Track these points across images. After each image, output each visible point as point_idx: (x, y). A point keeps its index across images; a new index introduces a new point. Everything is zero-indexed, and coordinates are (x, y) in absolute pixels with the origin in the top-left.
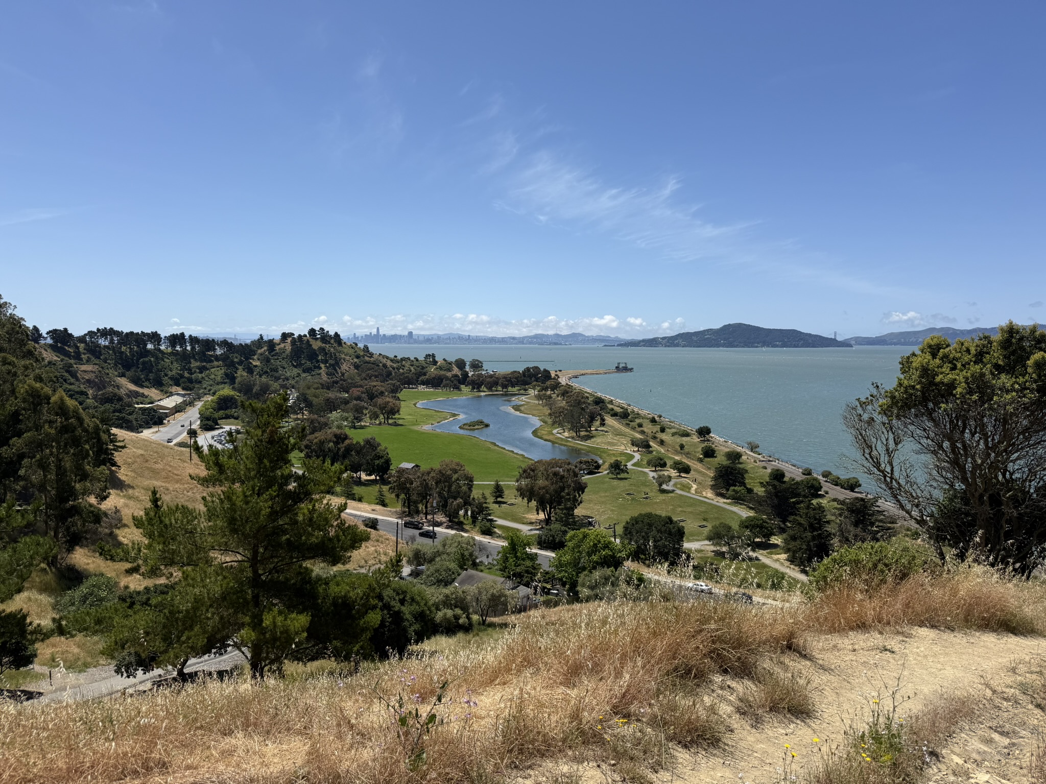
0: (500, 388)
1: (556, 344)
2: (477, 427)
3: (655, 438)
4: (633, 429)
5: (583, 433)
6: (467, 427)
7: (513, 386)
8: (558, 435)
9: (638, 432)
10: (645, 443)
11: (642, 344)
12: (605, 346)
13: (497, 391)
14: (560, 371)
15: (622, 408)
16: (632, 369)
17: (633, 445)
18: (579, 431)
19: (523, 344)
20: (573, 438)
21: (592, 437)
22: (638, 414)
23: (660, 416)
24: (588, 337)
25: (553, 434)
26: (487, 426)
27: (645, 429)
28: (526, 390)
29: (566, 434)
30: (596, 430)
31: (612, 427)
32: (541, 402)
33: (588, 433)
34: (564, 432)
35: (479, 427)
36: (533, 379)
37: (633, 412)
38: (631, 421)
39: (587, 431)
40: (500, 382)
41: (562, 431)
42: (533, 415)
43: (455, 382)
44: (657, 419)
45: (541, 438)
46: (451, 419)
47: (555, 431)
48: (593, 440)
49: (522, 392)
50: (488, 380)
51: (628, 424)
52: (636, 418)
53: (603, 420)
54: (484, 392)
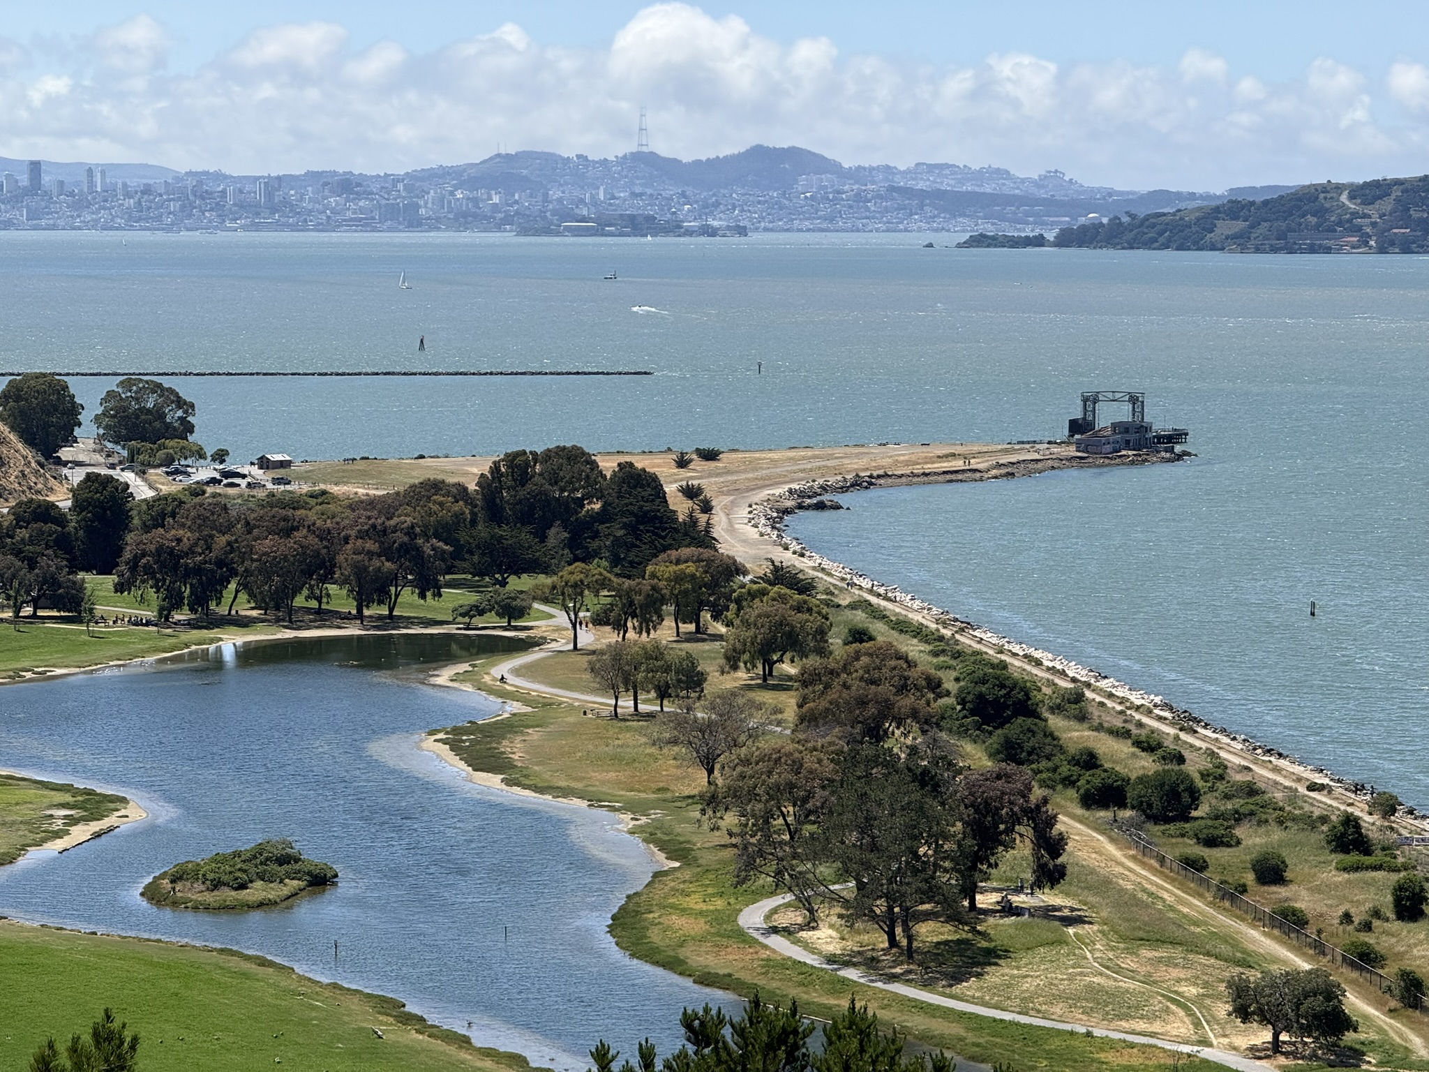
0: (339, 597)
1: (637, 225)
2: (257, 891)
3: (1365, 959)
4: (1231, 894)
5: (930, 932)
6: (195, 892)
7: (427, 585)
8: (779, 944)
9: (1258, 918)
10: (1317, 1003)
11: (1226, 227)
12: (979, 241)
13: (323, 616)
14: (710, 455)
15: (1149, 745)
16: (1177, 436)
17: (1243, 1012)
18: (911, 917)
19: (415, 223)
20: (870, 963)
21: (994, 956)
22: (1251, 790)
23: (1388, 806)
24: (858, 174)
25: (741, 936)
26: (320, 881)
27: (1301, 898)
28: (513, 611)
29: (827, 937)
30: (1009, 910)
31: (1104, 885)
32: (626, 703)
33: (964, 934)
34: (812, 923)
35: (275, 891)
36: (556, 535)
37: (1218, 772)
38: (1211, 842)
39: (955, 918)
40: (345, 557)
41: (795, 917)
42: (595, 800)
43: (51, 562)
44: (1370, 822)
45: (674, 964)
46: (81, 833)
47: (752, 917)
48: (995, 976)
49: (492, 625)
50: (267, 544)
51: (1195, 865)
52: (1238, 817)
53: (1051, 845)
54: (243, 623)
